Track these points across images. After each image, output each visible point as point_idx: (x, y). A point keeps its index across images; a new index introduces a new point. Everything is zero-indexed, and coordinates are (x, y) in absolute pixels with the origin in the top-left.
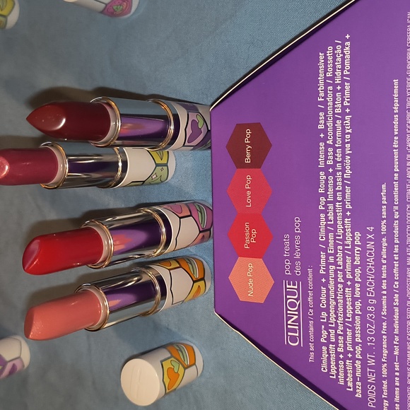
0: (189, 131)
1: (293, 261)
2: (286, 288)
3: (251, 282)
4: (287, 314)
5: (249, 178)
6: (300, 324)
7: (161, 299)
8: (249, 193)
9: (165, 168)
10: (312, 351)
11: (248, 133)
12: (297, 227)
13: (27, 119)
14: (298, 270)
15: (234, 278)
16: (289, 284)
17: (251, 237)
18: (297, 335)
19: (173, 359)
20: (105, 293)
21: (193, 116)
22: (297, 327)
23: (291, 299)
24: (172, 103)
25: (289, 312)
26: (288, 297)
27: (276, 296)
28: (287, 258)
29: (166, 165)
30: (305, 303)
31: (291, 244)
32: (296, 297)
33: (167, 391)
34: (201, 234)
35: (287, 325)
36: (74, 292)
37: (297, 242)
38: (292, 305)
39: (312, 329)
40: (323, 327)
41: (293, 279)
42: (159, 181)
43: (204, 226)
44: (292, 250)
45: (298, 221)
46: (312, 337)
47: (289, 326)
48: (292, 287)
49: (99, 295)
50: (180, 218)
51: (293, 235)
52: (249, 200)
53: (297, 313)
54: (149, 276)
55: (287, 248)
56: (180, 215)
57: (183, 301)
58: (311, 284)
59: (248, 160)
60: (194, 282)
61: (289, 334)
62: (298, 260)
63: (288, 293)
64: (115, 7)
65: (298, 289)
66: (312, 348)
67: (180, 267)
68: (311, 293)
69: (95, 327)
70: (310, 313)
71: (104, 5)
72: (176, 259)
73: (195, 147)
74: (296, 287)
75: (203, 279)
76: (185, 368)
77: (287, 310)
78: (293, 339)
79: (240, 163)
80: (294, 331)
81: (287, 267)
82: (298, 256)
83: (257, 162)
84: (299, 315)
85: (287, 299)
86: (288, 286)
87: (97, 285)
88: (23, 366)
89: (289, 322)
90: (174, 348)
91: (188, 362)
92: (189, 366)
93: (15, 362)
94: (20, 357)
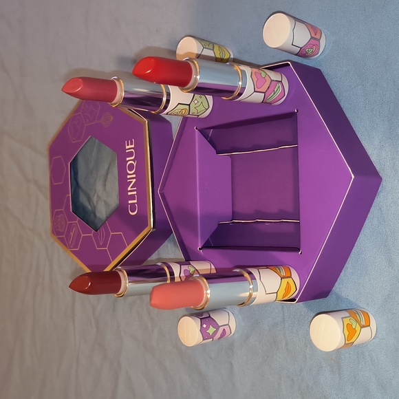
19: (351, 318)
33: (347, 342)
60: (282, 278)
64: (307, 50)
71: (299, 49)
76: (361, 327)
88: (231, 332)
90: (352, 311)
91: (363, 323)
92: (364, 327)
93: (225, 327)
94: (228, 325)
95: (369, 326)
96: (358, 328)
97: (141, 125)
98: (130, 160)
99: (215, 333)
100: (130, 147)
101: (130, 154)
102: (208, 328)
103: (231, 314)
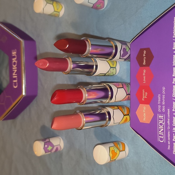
0: (122, 52)
1: (162, 105)
2: (159, 117)
3: (145, 114)
4: (159, 128)
5: (145, 71)
6: (164, 133)
7: (108, 121)
8: (144, 77)
9: (115, 69)
10: (169, 145)
11: (145, 52)
12: (164, 91)
13: (54, 45)
14: (164, 110)
15: (138, 113)
16: (160, 116)
17: (145, 95)
18: (163, 137)
19: (115, 147)
20: (84, 115)
21: (124, 46)
22: (163, 134)
23: (161, 122)
24: (115, 41)
25: (160, 127)
26: (159, 121)
27: (154, 120)
28: (159, 104)
29: (115, 68)
30: (166, 123)
31: (161, 99)
32: (163, 121)
33: (111, 160)
34: (128, 96)
35: (159, 133)
36: (73, 113)
37: (164, 98)
38: (161, 124)
39: (169, 135)
40: (174, 134)
41: (161, 113)
42: (112, 74)
43: (129, 92)
44: (162, 101)
45: (164, 89)
46: (169, 138)
47: (160, 134)
48: (161, 116)
49: (82, 115)
50: (118, 88)
51: (162, 94)
52: (144, 80)
53: (163, 128)
54: (104, 111)
55: (159, 100)
56: (118, 87)
57: (119, 123)
58: (169, 115)
59: (144, 63)
60: (124, 115)
61: (160, 137)
62: (163, 105)
63: (159, 119)
64: (97, 5)
65: (163, 118)
66: (169, 143)
67: (118, 109)
68: (169, 120)
69: (79, 128)
70: (169, 128)
71: (93, 5)
72: (117, 106)
73: (125, 60)
74: (163, 117)
75: (128, 115)
76: (120, 151)
77: (159, 126)
78: (161, 139)
79: (141, 64)
80: (162, 136)
81: (159, 108)
82: (164, 104)
83: (148, 64)
84: (164, 129)
85: (159, 122)
86: (159, 116)
87: (82, 112)
88: (61, 149)
89: (160, 132)
90: (116, 143)
91: (121, 149)
92: (122, 151)
93: (58, 146)
94: (59, 145)
95: (125, 150)
96: (118, 152)
97: (19, 42)
98: (14, 60)
99: (52, 150)
100: (14, 53)
101: (14, 57)
102: (48, 147)
103: (61, 139)
